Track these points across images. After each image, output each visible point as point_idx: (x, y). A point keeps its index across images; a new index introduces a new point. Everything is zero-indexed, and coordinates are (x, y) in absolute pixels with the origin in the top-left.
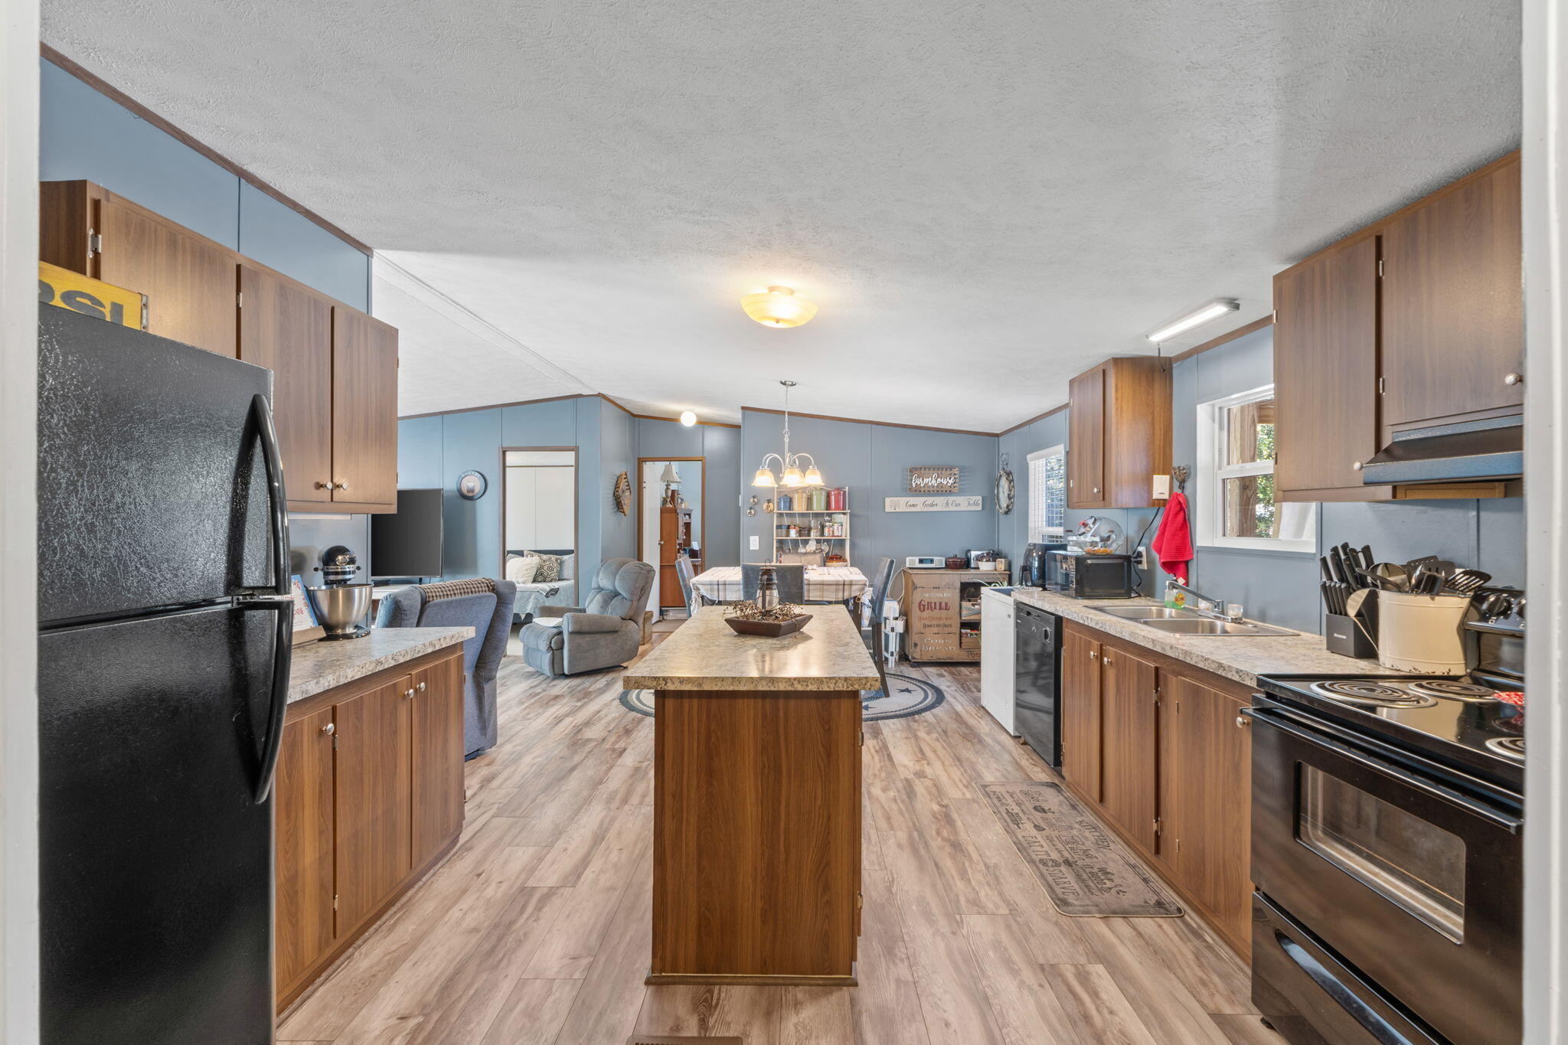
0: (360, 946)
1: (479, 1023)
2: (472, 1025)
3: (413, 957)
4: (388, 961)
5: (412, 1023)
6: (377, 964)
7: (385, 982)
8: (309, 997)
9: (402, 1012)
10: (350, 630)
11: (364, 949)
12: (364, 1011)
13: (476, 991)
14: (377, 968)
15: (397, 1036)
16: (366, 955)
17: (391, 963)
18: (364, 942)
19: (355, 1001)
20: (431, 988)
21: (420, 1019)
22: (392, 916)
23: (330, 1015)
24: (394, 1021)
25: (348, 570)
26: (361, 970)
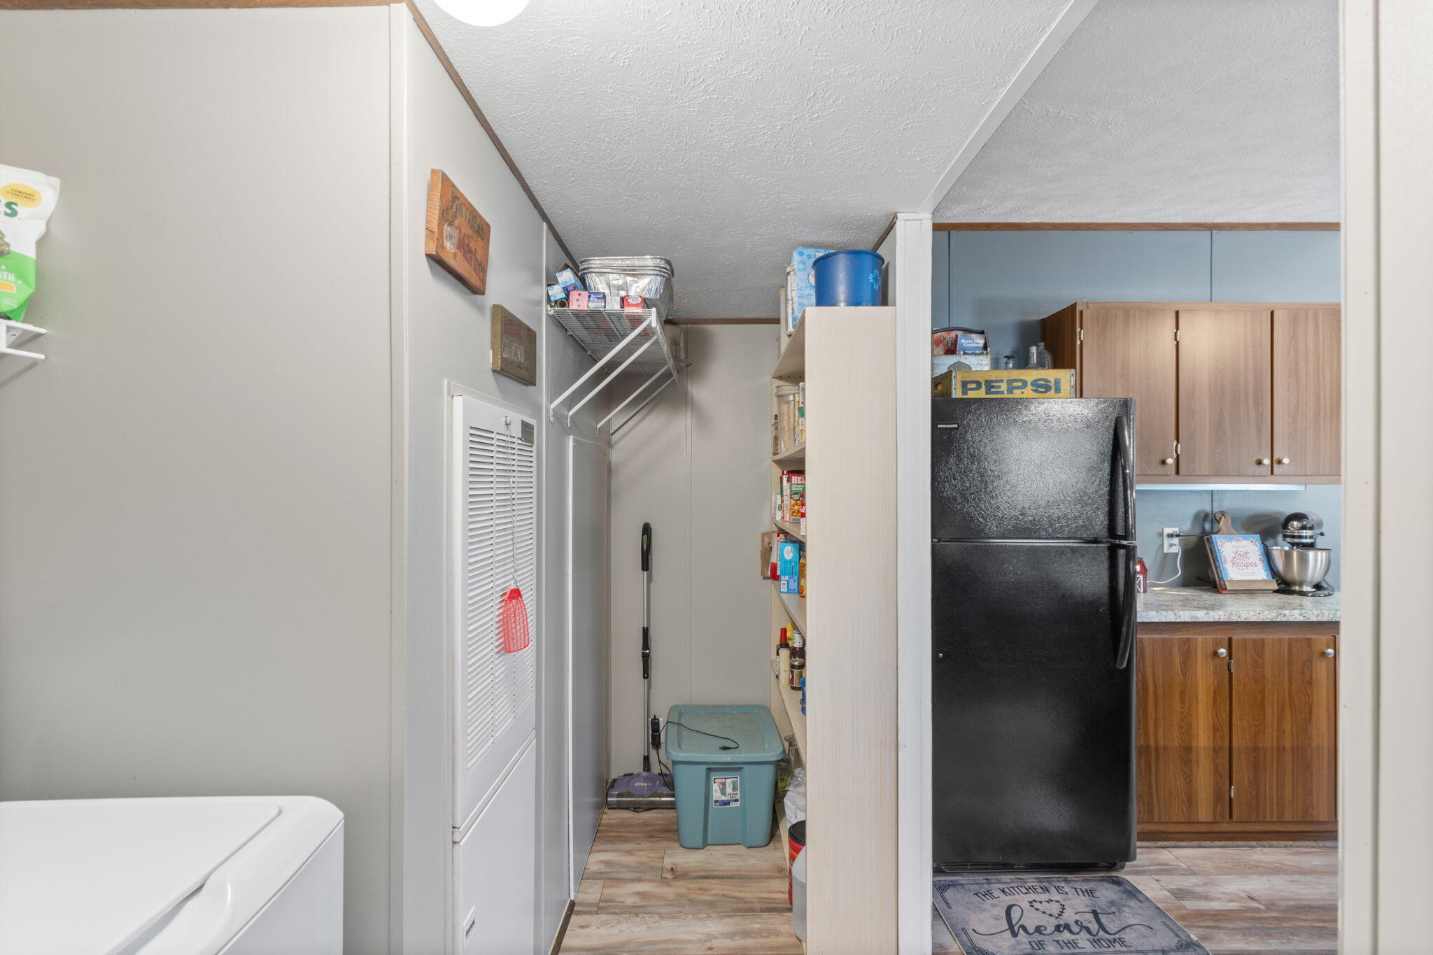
0: (1264, 847)
1: (1302, 941)
2: (1295, 938)
3: (1297, 877)
4: (1276, 867)
5: (1255, 904)
6: (1266, 863)
7: (1260, 874)
8: (1205, 847)
9: (1254, 895)
10: (1306, 588)
11: (1265, 850)
12: (1230, 877)
13: (1324, 927)
14: (1263, 864)
15: (1237, 902)
16: (1265, 854)
17: (1277, 869)
18: (1270, 847)
19: (1230, 869)
20: (1290, 900)
21: (1262, 907)
22: (1307, 847)
23: (1209, 864)
24: (1244, 895)
25: (1304, 534)
26: (1252, 858)
